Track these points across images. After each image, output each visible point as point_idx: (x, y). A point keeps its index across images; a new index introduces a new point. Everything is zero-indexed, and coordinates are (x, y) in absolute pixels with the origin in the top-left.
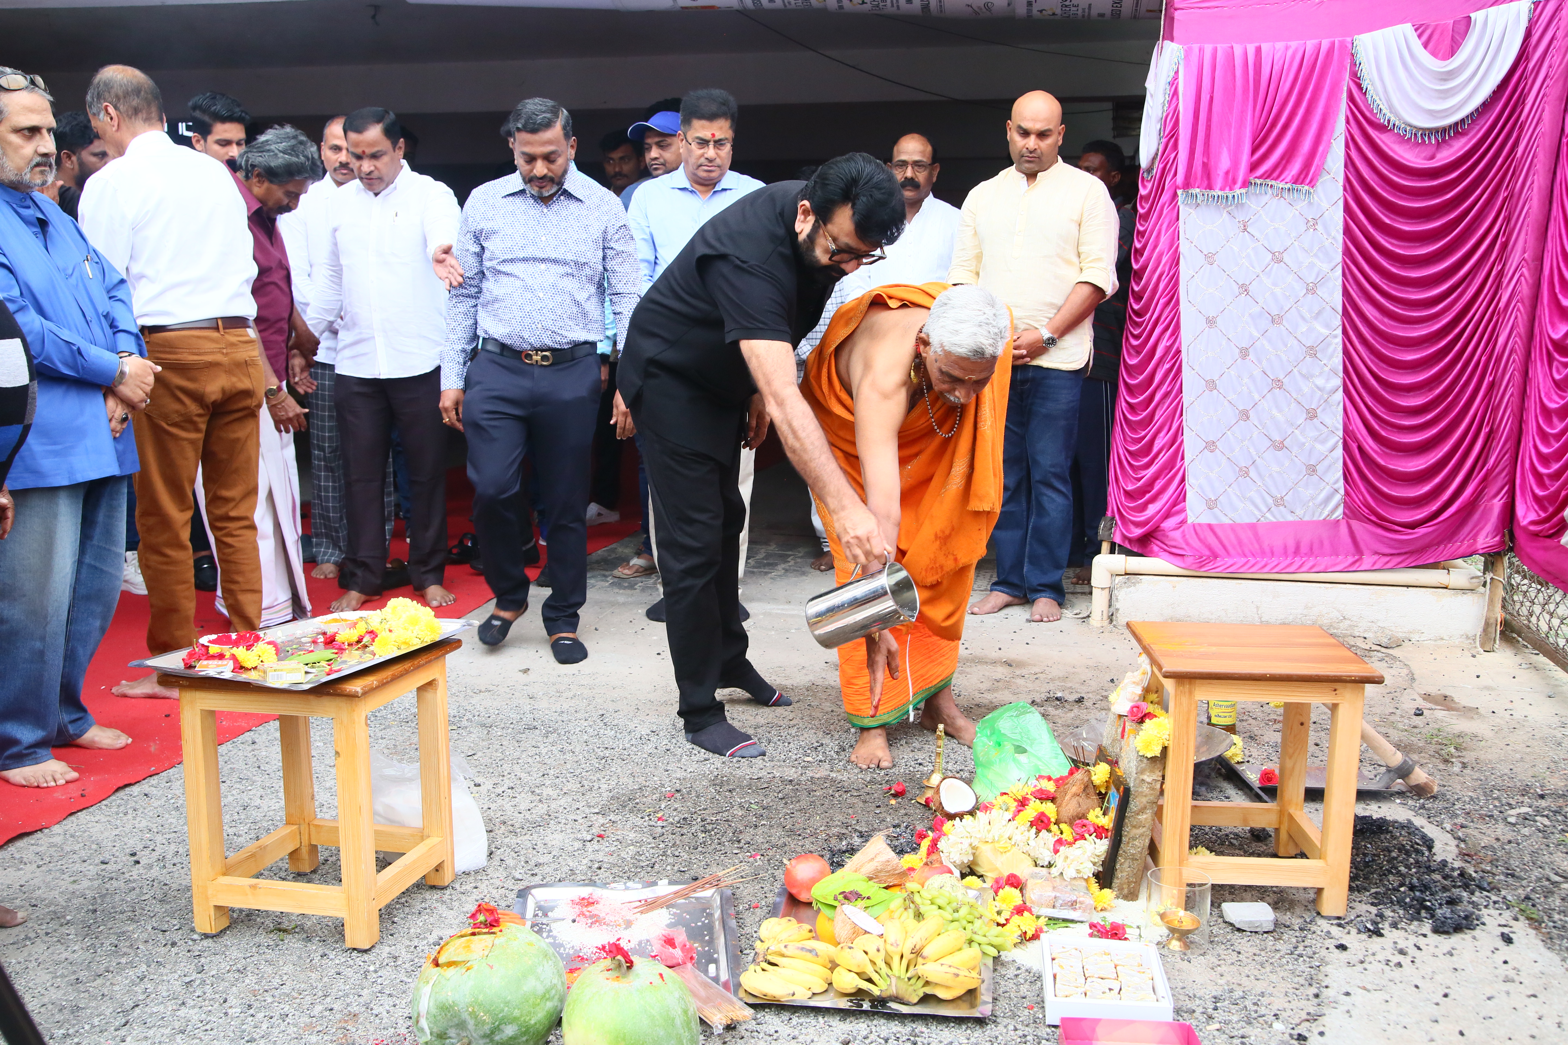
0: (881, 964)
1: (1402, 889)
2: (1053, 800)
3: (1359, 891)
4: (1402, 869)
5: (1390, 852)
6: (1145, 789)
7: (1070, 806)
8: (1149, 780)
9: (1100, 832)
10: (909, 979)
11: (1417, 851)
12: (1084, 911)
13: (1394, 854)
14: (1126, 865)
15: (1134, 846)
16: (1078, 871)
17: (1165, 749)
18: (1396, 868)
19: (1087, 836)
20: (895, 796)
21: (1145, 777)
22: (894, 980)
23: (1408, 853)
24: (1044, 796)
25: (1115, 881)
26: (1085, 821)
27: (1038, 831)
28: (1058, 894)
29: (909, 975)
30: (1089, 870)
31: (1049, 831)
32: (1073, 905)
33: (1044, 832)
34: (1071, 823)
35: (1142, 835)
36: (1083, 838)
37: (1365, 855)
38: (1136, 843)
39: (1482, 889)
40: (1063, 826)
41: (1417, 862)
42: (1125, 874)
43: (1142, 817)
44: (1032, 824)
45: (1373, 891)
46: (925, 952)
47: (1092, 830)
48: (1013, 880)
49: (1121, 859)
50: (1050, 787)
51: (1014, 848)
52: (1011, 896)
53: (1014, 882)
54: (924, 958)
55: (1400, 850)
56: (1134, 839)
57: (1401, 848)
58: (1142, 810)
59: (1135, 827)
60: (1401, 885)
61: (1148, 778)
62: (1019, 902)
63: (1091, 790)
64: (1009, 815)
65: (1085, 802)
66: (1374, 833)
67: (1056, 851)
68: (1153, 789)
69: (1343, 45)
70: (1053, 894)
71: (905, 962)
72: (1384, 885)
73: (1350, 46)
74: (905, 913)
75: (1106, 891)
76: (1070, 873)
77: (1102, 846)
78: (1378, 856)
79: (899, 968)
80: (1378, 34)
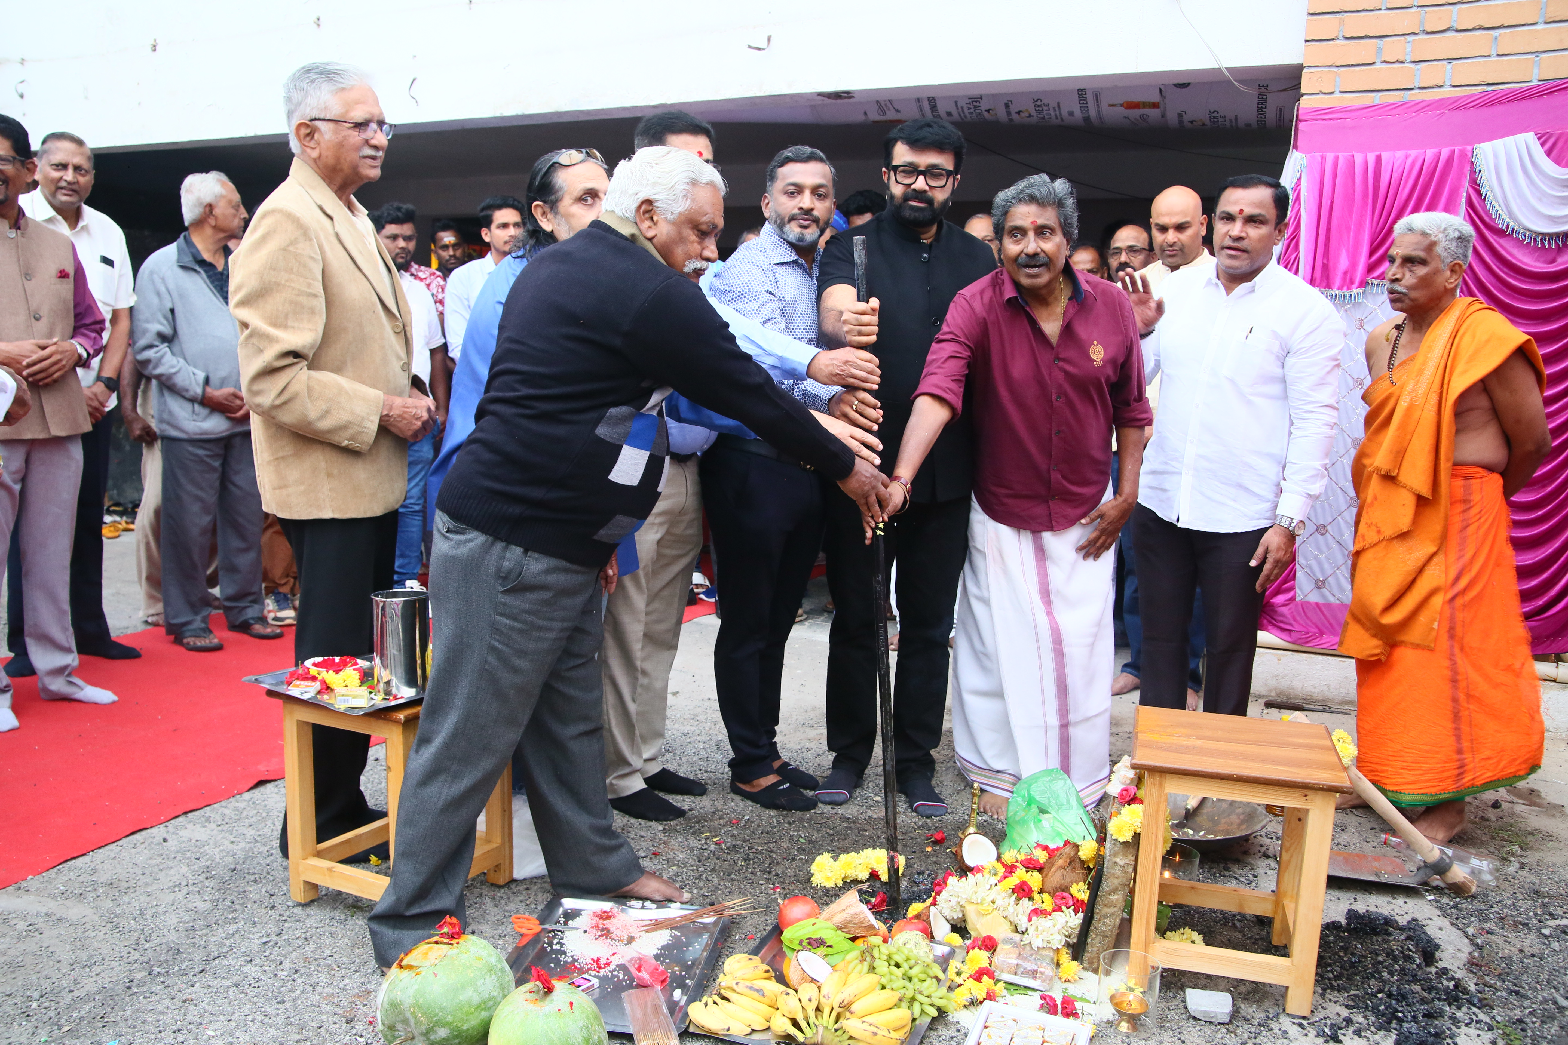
0: (812, 1014)
1: (1380, 995)
2: (1040, 870)
3: (1339, 991)
4: (1385, 974)
5: (1377, 955)
6: (1117, 871)
7: (1056, 877)
8: (1121, 863)
9: (1077, 905)
10: (836, 1030)
11: (1407, 958)
12: (1043, 981)
13: (1380, 959)
14: (1097, 941)
15: (1105, 924)
16: (1048, 942)
17: (1137, 836)
18: (1379, 973)
19: (1064, 908)
20: (936, 843)
21: (1118, 860)
22: (821, 1030)
23: (1395, 959)
24: (1031, 865)
25: (1086, 954)
26: (1065, 894)
27: (1018, 899)
28: (1020, 962)
29: (836, 1026)
30: (1058, 941)
31: (1031, 899)
32: (1034, 974)
33: (1025, 901)
34: (1053, 894)
35: (1113, 914)
36: (1060, 910)
37: (1353, 954)
38: (1107, 921)
39: (1471, 1002)
40: (1046, 896)
41: (1403, 969)
42: (1095, 949)
43: (1114, 897)
44: (1014, 891)
45: (1352, 992)
46: (853, 1008)
47: (1071, 903)
48: (988, 942)
49: (1092, 935)
50: (1041, 856)
51: (995, 912)
52: (980, 958)
53: (989, 945)
54: (851, 1013)
55: (1388, 955)
56: (1105, 917)
57: (1390, 954)
58: (1114, 891)
59: (1106, 906)
60: (1380, 991)
61: (1120, 861)
62: (985, 964)
63: (1078, 865)
64: (994, 880)
65: (1070, 875)
66: (1367, 934)
67: (1030, 920)
68: (1126, 872)
69: (1463, 154)
70: (1015, 962)
71: (834, 1014)
72: (1364, 989)
73: (1469, 154)
74: (860, 966)
75: (1075, 963)
76: (1037, 943)
77: (1075, 920)
78: (1366, 957)
79: (827, 1020)
80: (1499, 143)
